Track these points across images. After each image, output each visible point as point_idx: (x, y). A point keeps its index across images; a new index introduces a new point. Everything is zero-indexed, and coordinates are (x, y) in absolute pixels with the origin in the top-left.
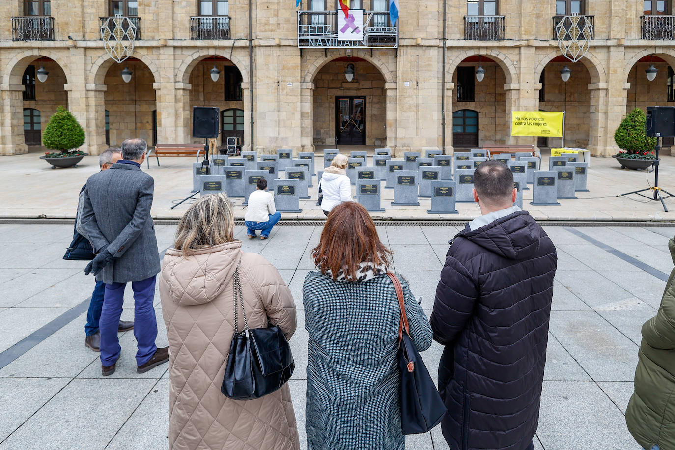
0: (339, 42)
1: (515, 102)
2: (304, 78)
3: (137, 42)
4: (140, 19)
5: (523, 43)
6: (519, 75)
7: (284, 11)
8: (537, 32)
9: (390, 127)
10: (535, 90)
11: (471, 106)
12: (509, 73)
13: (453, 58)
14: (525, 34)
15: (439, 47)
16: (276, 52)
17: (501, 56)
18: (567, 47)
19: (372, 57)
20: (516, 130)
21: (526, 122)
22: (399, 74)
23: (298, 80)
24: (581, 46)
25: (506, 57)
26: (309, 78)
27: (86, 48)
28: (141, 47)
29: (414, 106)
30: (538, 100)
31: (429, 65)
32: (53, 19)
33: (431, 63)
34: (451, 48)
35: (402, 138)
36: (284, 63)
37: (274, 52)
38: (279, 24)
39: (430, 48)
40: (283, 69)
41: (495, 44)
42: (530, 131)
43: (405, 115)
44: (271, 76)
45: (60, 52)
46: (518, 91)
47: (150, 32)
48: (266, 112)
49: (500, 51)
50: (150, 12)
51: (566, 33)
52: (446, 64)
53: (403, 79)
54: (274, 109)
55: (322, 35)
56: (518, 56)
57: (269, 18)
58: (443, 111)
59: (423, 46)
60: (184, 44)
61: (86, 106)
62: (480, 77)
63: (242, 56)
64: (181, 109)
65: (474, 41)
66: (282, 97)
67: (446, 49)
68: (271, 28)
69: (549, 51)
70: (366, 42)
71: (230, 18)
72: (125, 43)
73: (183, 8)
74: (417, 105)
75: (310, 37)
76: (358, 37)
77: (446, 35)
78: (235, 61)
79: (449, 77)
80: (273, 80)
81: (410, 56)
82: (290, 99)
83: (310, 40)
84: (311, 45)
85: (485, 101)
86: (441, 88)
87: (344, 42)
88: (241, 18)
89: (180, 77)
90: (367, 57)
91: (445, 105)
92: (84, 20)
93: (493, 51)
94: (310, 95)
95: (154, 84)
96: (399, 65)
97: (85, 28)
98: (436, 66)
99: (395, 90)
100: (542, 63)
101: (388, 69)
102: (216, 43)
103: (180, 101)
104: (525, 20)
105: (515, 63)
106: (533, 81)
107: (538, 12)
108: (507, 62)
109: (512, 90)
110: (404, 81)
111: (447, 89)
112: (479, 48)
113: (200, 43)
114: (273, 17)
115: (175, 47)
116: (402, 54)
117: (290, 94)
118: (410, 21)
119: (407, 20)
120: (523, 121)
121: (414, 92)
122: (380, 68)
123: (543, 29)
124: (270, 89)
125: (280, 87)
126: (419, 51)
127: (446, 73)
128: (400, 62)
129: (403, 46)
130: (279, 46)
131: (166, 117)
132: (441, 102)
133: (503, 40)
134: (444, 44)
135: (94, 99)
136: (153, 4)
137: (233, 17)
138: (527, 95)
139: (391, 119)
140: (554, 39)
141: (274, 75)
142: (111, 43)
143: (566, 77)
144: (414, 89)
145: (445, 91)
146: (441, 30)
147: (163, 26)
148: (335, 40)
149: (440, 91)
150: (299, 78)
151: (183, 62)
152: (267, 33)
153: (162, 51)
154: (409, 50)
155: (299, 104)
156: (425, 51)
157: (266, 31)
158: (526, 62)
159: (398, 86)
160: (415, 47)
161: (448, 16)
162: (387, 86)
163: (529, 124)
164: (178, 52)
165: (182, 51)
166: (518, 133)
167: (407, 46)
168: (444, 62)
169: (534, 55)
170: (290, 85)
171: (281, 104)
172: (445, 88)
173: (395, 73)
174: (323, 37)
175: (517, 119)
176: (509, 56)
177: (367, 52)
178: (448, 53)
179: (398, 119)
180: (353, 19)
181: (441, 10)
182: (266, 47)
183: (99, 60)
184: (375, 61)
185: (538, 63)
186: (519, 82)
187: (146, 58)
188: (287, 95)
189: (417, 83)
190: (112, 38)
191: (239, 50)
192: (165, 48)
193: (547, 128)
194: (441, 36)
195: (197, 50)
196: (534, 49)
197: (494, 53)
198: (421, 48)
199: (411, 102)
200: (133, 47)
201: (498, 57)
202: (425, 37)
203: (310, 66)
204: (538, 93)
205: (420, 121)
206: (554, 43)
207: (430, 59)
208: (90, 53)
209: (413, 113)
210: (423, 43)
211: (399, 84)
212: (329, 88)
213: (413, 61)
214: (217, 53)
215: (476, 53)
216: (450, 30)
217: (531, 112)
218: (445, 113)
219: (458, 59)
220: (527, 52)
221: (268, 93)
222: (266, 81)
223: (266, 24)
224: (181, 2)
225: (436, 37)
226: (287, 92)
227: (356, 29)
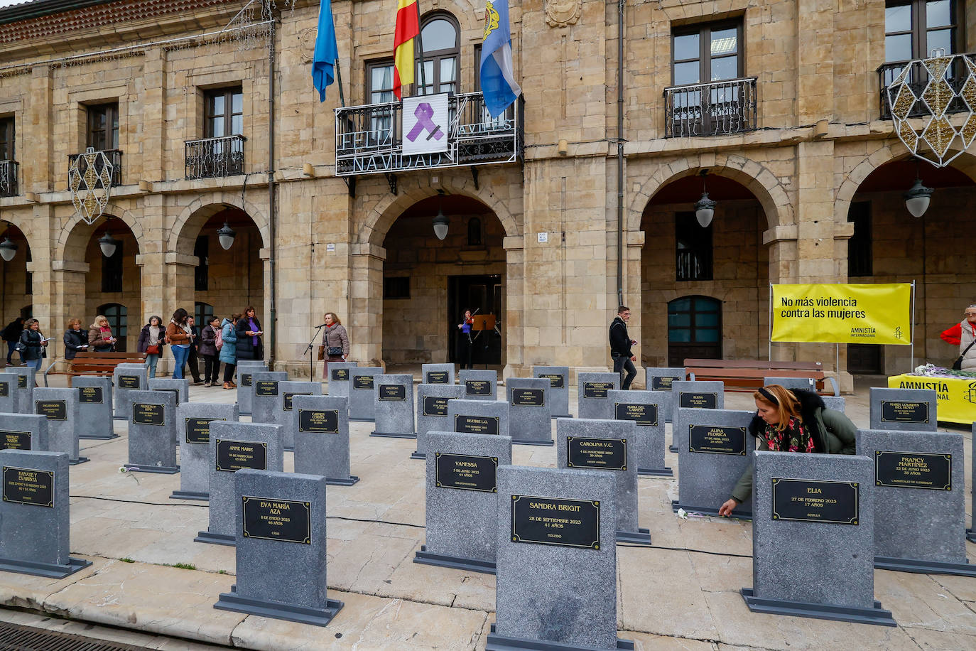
0: (406, 158)
1: (787, 267)
2: (359, 236)
4: (121, 153)
5: (804, 133)
6: (794, 208)
7: (323, 116)
8: (839, 108)
9: (513, 325)
10: (836, 238)
11: (706, 289)
12: (773, 205)
13: (642, 180)
14: (806, 114)
15: (608, 157)
16: (310, 189)
17: (750, 168)
18: (919, 133)
19: (478, 189)
20: (782, 330)
21: (810, 309)
22: (528, 219)
23: (344, 239)
24: (958, 129)
25: (763, 169)
27: (53, 205)
28: (122, 198)
29: (558, 282)
30: (845, 264)
31: (588, 196)
32: (17, 164)
33: (591, 191)
34: (636, 158)
35: (532, 348)
36: (322, 209)
37: (307, 190)
38: (314, 140)
39: (589, 160)
40: (321, 219)
41: (736, 140)
42: (823, 330)
43: (540, 299)
44: (302, 234)
45: (23, 213)
46: (792, 245)
47: (133, 173)
48: (292, 299)
49: (748, 157)
50: (135, 140)
51: (916, 99)
52: (625, 193)
53: (534, 228)
54: (305, 294)
55: (376, 149)
56: (791, 165)
57: (299, 130)
58: (619, 293)
59: (574, 157)
60: (177, 187)
61: (51, 294)
62: (706, 215)
63: (262, 203)
65: (686, 139)
66: (317, 272)
67: (625, 162)
68: (302, 147)
69: (870, 147)
70: (455, 156)
71: (244, 139)
72: (98, 193)
73: (179, 129)
74: (564, 281)
75: (356, 154)
76: (439, 145)
77: (625, 131)
78: (251, 213)
79: (633, 220)
80: (304, 241)
81: (548, 181)
82: (332, 274)
83: (355, 159)
84: (357, 169)
85: (736, 279)
86: (614, 242)
87: (414, 157)
88: (260, 137)
89: (173, 245)
90: (470, 190)
91: (625, 277)
92: (53, 163)
93: (730, 158)
94: (367, 266)
95: (137, 256)
96: (528, 199)
97: (53, 173)
98: (602, 198)
99: (519, 253)
100: (854, 176)
101: (509, 212)
102: (220, 182)
103: (172, 285)
104: (805, 83)
105: (785, 181)
106: (830, 219)
107: (839, 62)
108: (766, 181)
109: (777, 241)
110: (537, 232)
111: (629, 246)
112: (698, 153)
113: (197, 184)
114: (305, 129)
115: (166, 195)
116: (533, 178)
117: (332, 265)
118: (548, 110)
119: (543, 110)
120: (802, 308)
121: (558, 254)
122: (494, 209)
123: (852, 100)
124: (300, 258)
125: (316, 254)
126: (567, 169)
127: (625, 211)
128: (528, 194)
129: (535, 161)
130: (313, 178)
131: (151, 310)
132: (614, 272)
133: (755, 130)
134: (621, 150)
135: (62, 284)
136: (139, 127)
137: (249, 137)
138: (815, 251)
139: (514, 309)
140: (882, 118)
141: (305, 231)
142: (82, 194)
143: (920, 204)
144: (557, 247)
145: (625, 249)
146: (613, 123)
147: (149, 161)
148: (399, 157)
149: (614, 250)
150: (346, 234)
151: (177, 219)
152: (297, 158)
153: (147, 202)
154: (547, 167)
155: (346, 283)
156: (579, 168)
157: (295, 155)
158: (813, 176)
159: (525, 243)
160: (559, 161)
161: (631, 94)
162: (508, 243)
163: (819, 314)
164: (171, 202)
165: (176, 201)
166: (789, 335)
167: (543, 160)
168: (620, 189)
169: (831, 158)
170: (330, 249)
171: (317, 284)
172: (625, 242)
173: (518, 216)
174: (378, 153)
175: (785, 302)
176: (768, 166)
178: (631, 171)
179: (525, 309)
181: (613, 82)
182: (295, 183)
183: (69, 220)
184: (485, 197)
185: (841, 178)
186: (796, 223)
187: (127, 214)
188: (326, 268)
189: (564, 235)
190: (83, 187)
191: (258, 192)
192: (152, 198)
193: (868, 322)
194: (613, 136)
195: (197, 197)
196: (831, 145)
197: (733, 163)
198: (570, 162)
199: (551, 274)
200: (107, 199)
201: (744, 170)
202: (579, 140)
203: (368, 213)
204: (844, 245)
205: (570, 312)
206: (883, 127)
207: (589, 184)
208: (60, 212)
209: (555, 297)
210: (573, 151)
211: (528, 238)
212: (437, 262)
213: (554, 189)
214: (226, 201)
215: (693, 165)
216: (635, 123)
217: (825, 286)
218: (625, 296)
219: (652, 181)
220: (815, 154)
221: (296, 264)
222: (293, 243)
223: (294, 142)
224: (177, 119)
225: (604, 138)
226: (326, 263)
227: (435, 132)
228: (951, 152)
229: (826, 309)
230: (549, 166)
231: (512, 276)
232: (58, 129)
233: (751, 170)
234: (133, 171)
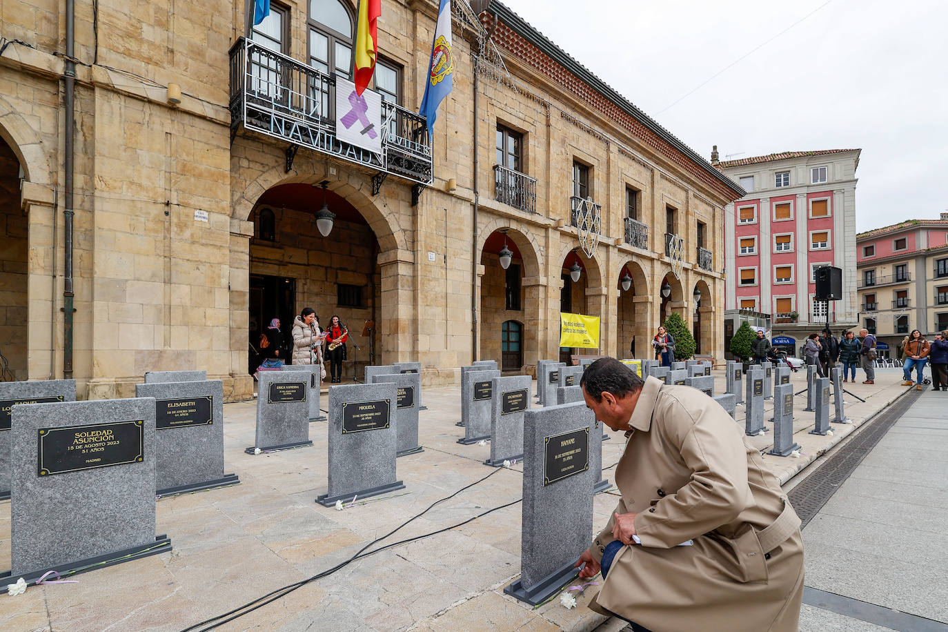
0: (337, 143)
1: (542, 302)
2: (234, 208)
5: (552, 223)
6: (546, 266)
9: (404, 332)
10: (557, 288)
13: (482, 227)
14: (553, 211)
15: (470, 203)
16: (162, 122)
17: (530, 236)
18: (584, 238)
19: (373, 195)
22: (421, 236)
23: (223, 209)
24: (593, 241)
25: (534, 238)
26: (245, 210)
29: (442, 297)
30: (560, 303)
31: (460, 230)
33: (464, 227)
34: (482, 209)
35: (423, 353)
36: (184, 156)
37: (156, 119)
38: (170, 50)
39: (461, 201)
40: (184, 170)
41: (528, 216)
43: (430, 311)
44: (145, 182)
46: (545, 288)
48: (127, 281)
49: (530, 228)
51: (584, 220)
52: (477, 234)
53: (426, 247)
54: (153, 275)
55: (302, 116)
56: (545, 240)
57: (140, 21)
58: (473, 310)
59: (452, 195)
62: (507, 262)
66: (176, 246)
67: (477, 210)
68: (145, 50)
69: (569, 239)
70: (384, 161)
74: (446, 296)
75: (274, 111)
76: (372, 144)
77: (477, 186)
79: (479, 254)
80: (151, 194)
81: (435, 209)
82: (203, 253)
83: (274, 118)
86: (472, 271)
87: (346, 147)
90: (365, 194)
91: (476, 299)
93: (523, 226)
94: (247, 250)
96: (421, 220)
98: (468, 234)
99: (412, 266)
100: (563, 254)
101: (400, 226)
104: (552, 193)
105: (542, 249)
106: (558, 277)
109: (539, 285)
110: (428, 251)
111: (478, 275)
112: (509, 217)
114: (152, 26)
116: (425, 202)
117: (203, 241)
118: (435, 147)
120: (570, 327)
121: (442, 273)
124: (142, 219)
125: (173, 218)
126: (446, 202)
128: (422, 215)
129: (428, 187)
130: (172, 107)
132: (471, 294)
133: (535, 212)
134: (476, 200)
138: (554, 294)
139: (404, 317)
140: (574, 225)
141: (154, 181)
143: (576, 276)
144: (442, 267)
145: (476, 277)
146: (472, 177)
149: (471, 277)
150: (226, 203)
152: (134, 62)
154: (434, 197)
155: (225, 268)
156: (455, 205)
157: (130, 55)
158: (553, 249)
159: (418, 259)
160: (442, 195)
161: (479, 159)
162: (399, 255)
167: (432, 189)
168: (475, 230)
169: (558, 241)
170: (201, 217)
171: (176, 265)
172: (476, 272)
173: (412, 234)
174: (304, 123)
176: (536, 238)
177: (364, 184)
178: (479, 217)
179: (420, 318)
181: (471, 144)
182: (128, 100)
184: (378, 205)
185: (559, 253)
186: (546, 276)
188: (193, 243)
189: (445, 257)
194: (472, 186)
196: (560, 233)
197: (523, 229)
198: (451, 198)
199: (437, 289)
201: (528, 237)
203: (248, 182)
204: (560, 293)
205: (449, 323)
206: (575, 231)
207: (461, 220)
209: (440, 309)
211: (422, 254)
213: (439, 216)
219: (487, 229)
220: (554, 237)
221: (133, 227)
222: (127, 193)
223: (129, 35)
225: (467, 186)
226: (192, 235)
227: (369, 128)
228: (592, 251)
230: (436, 196)
231: (402, 286)
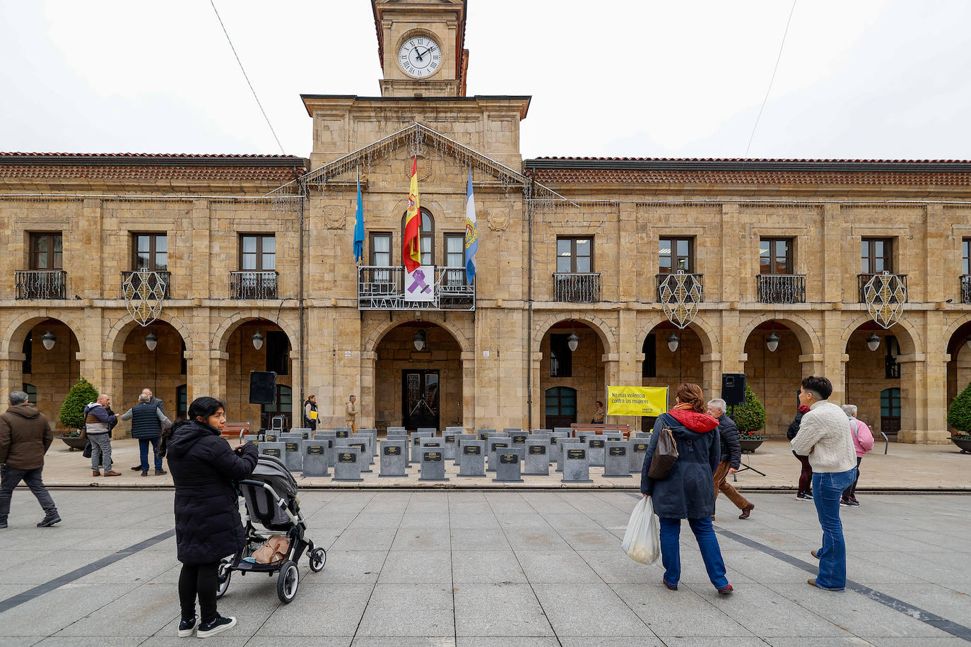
0: (407, 303)
2: (366, 347)
3: (165, 301)
4: (170, 274)
5: (622, 306)
6: (618, 343)
7: (341, 266)
8: (639, 293)
9: (467, 405)
10: (637, 361)
11: (567, 382)
12: (607, 343)
13: (541, 323)
14: (624, 295)
15: (523, 310)
16: (332, 314)
17: (596, 321)
18: (673, 310)
19: (445, 321)
20: (613, 409)
21: (624, 398)
22: (477, 342)
23: (357, 348)
24: (689, 310)
25: (603, 322)
26: (371, 346)
27: (104, 309)
28: (171, 308)
29: (495, 380)
30: (641, 374)
31: (512, 331)
32: (66, 273)
33: (514, 329)
34: (538, 311)
35: (480, 419)
36: (341, 328)
37: (330, 314)
38: (335, 281)
39: (513, 311)
40: (341, 334)
41: (590, 306)
42: (630, 409)
43: (485, 390)
44: (326, 343)
45: (72, 313)
46: (617, 363)
47: (182, 290)
48: (319, 387)
49: (596, 315)
50: (183, 265)
51: (672, 294)
52: (532, 331)
53: (481, 348)
54: (329, 383)
55: (386, 295)
56: (616, 322)
57: (323, 273)
58: (529, 387)
59: (504, 308)
60: (223, 304)
62: (573, 345)
64: (217, 383)
65: (564, 303)
66: (338, 369)
67: (532, 312)
68: (326, 285)
69: (652, 315)
70: (438, 304)
71: (277, 274)
72: (151, 303)
73: (222, 261)
74: (498, 379)
75: (372, 297)
76: (429, 297)
77: (532, 295)
78: (282, 325)
79: (536, 346)
80: (328, 348)
81: (489, 321)
82: (348, 371)
83: (372, 300)
84: (374, 306)
85: (585, 377)
86: (526, 358)
87: (412, 303)
88: (290, 274)
89: (216, 345)
90: (440, 322)
91: (532, 379)
92: (103, 275)
93: (587, 315)
94: (371, 366)
96: (477, 331)
97: (103, 284)
98: (521, 333)
99: (471, 362)
100: (645, 329)
101: (464, 336)
102: (260, 303)
103: (215, 374)
104: (623, 279)
105: (613, 329)
106: (634, 351)
107: (639, 269)
108: (604, 329)
109: (610, 361)
110: (483, 350)
111: (534, 361)
112: (571, 311)
113: (241, 303)
114: (328, 273)
115: (211, 308)
116: (480, 318)
117: (349, 365)
118: (490, 279)
119: (486, 278)
120: (622, 398)
121: (495, 364)
122: (456, 334)
123: (645, 290)
124: (325, 360)
125: (337, 357)
126: (500, 315)
127: (532, 341)
128: (478, 328)
129: (482, 308)
130: (335, 307)
132: (526, 375)
133: (599, 302)
134: (530, 306)
135: (111, 370)
136: (186, 256)
137: (281, 273)
138: (627, 368)
139: (468, 396)
140: (657, 301)
141: (329, 341)
142: (134, 303)
143: (673, 346)
144: (495, 360)
145: (532, 362)
146: (526, 289)
147: (198, 283)
148: (402, 301)
149: (526, 363)
150: (359, 345)
151: (220, 326)
152: (322, 292)
153: (195, 313)
154: (489, 313)
155: (358, 377)
156: (507, 315)
157: (320, 290)
158: (626, 328)
159: (476, 357)
160: (496, 310)
161: (535, 273)
162: (464, 356)
163: (629, 401)
164: (215, 314)
165: (219, 313)
166: (616, 412)
167: (486, 308)
168: (529, 328)
169: (635, 320)
170: (347, 354)
171: (338, 378)
172: (532, 359)
173: (472, 340)
174: (388, 297)
175: (613, 395)
176: (605, 321)
177: (439, 316)
178: (535, 317)
179: (476, 396)
180: (423, 276)
181: (526, 266)
182: (320, 309)
183: (120, 323)
184: (451, 327)
185: (640, 330)
186: (618, 353)
187: (176, 321)
188: (345, 366)
189: (498, 352)
190: (136, 297)
191: (288, 312)
192: (199, 310)
193: (649, 405)
194: (526, 298)
195: (238, 311)
196: (635, 313)
197: (588, 318)
198: (502, 311)
199: (491, 375)
200: (161, 308)
201: (594, 322)
202: (508, 298)
203: (372, 331)
204: (641, 365)
205: (502, 398)
206: (658, 306)
207: (513, 324)
208: (108, 314)
209: (493, 389)
210: (505, 305)
211: (477, 354)
212: (394, 360)
213: (493, 325)
214: (262, 316)
215: (568, 317)
216: (537, 290)
217: (631, 387)
218: (532, 389)
219: (546, 324)
220: (627, 317)
221: (321, 363)
222: (319, 349)
223: (320, 281)
224: (220, 254)
225: (521, 298)
226: (344, 363)
227: (426, 288)
228: (687, 321)
229: (632, 399)
231: (466, 375)
232: (107, 249)
233: (597, 322)
234: (181, 288)
